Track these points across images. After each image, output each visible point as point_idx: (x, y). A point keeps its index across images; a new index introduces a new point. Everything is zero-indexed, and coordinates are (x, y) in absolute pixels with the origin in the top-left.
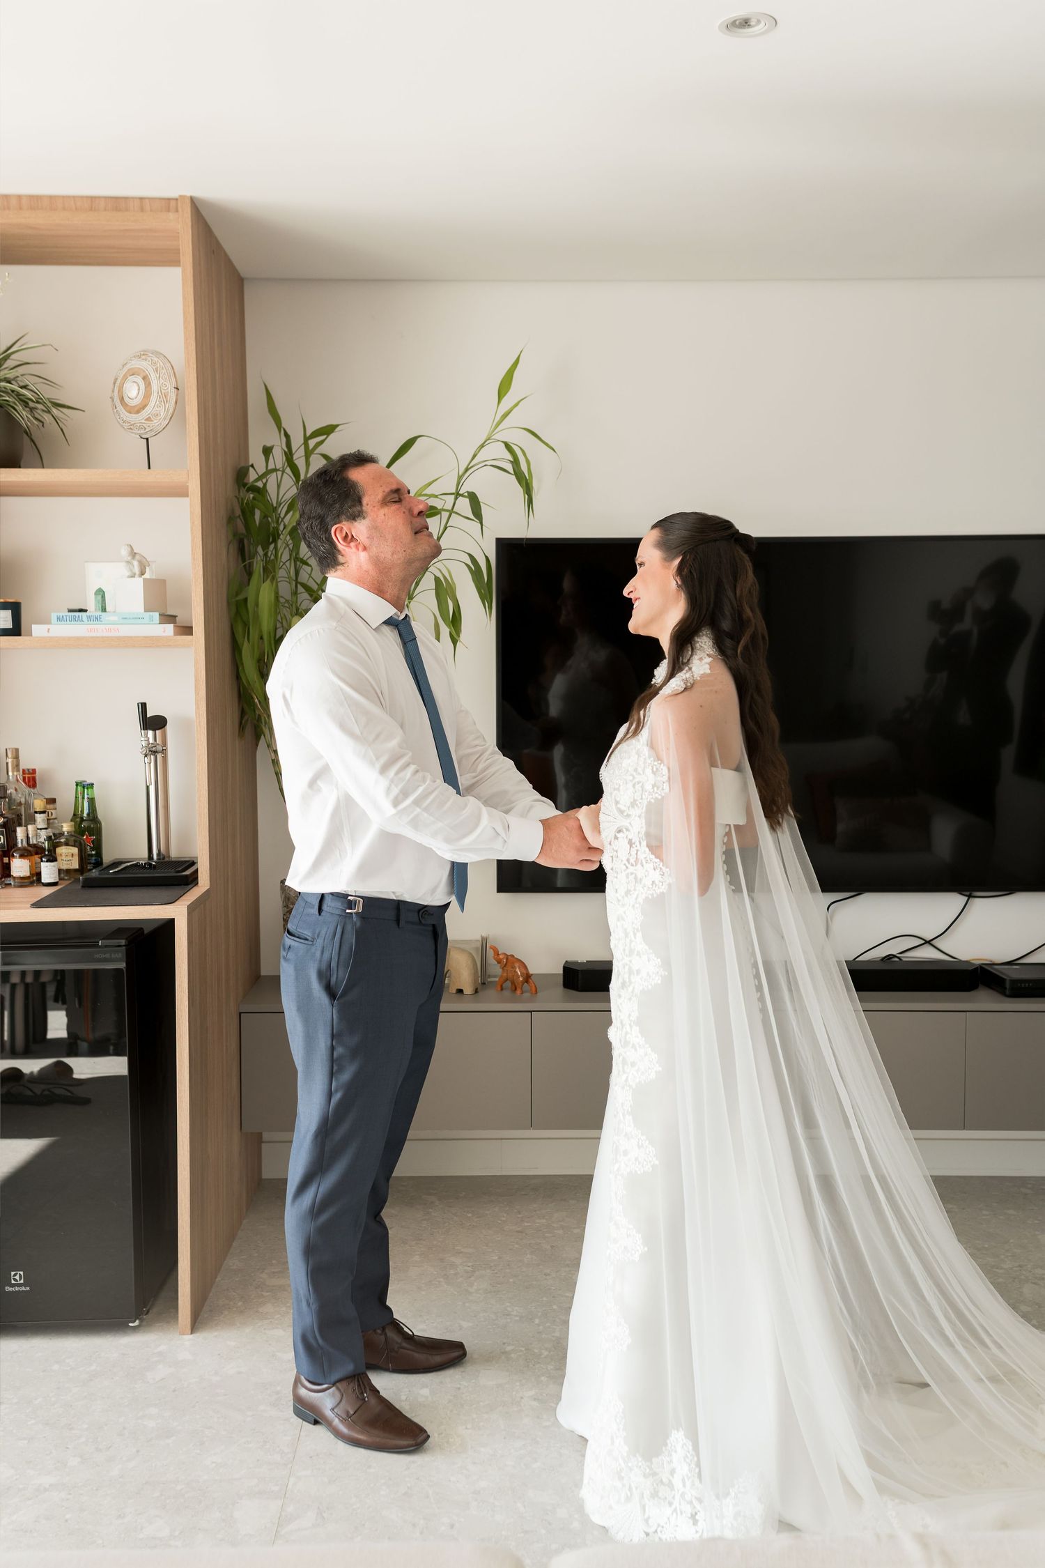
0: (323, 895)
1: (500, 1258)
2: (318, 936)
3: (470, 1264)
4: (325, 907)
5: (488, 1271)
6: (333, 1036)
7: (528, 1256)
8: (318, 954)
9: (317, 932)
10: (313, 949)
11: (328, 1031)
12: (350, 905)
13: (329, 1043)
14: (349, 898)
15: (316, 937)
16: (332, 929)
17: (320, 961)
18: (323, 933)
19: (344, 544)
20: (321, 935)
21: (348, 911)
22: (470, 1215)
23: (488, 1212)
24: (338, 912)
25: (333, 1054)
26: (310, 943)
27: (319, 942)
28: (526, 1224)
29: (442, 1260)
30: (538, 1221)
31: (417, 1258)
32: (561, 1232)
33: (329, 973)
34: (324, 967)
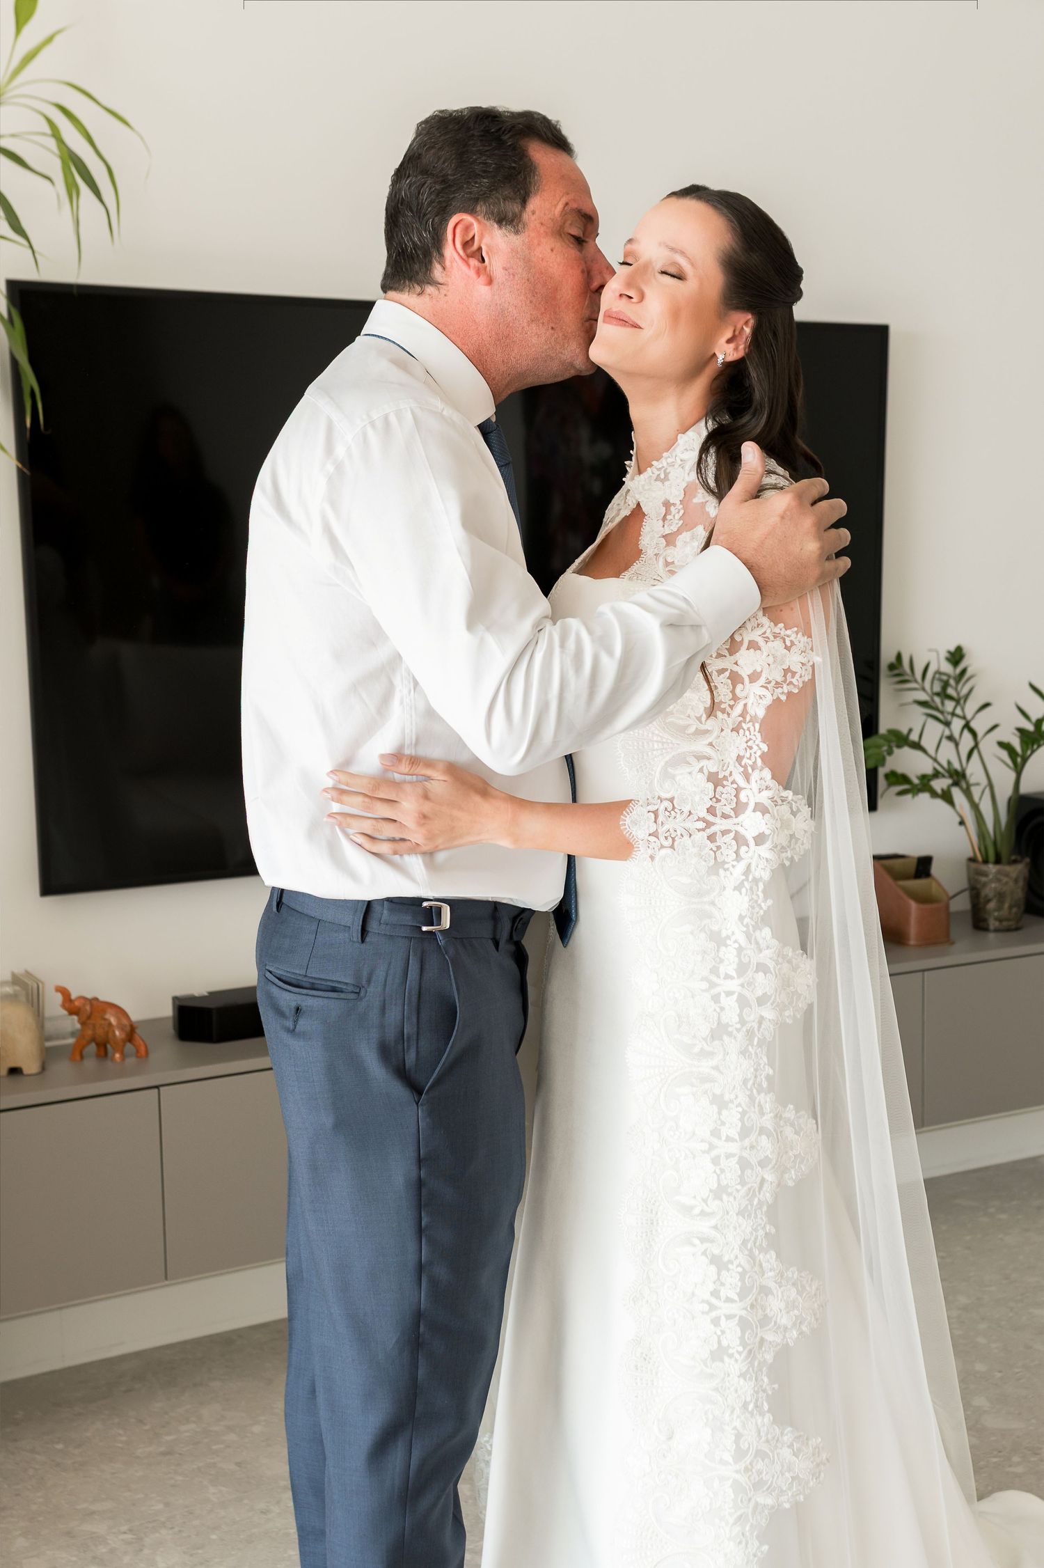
0: (369, 902)
1: (167, 1505)
2: (369, 981)
3: (124, 1528)
4: (373, 926)
5: (164, 1532)
6: (420, 1161)
7: (212, 1490)
8: (374, 1016)
9: (365, 974)
10: (362, 1005)
11: (411, 1153)
12: (431, 915)
13: (414, 1174)
14: (425, 904)
15: (364, 982)
16: (398, 966)
17: (382, 1026)
18: (380, 974)
19: (461, 252)
20: (374, 978)
21: (424, 929)
22: (60, 1446)
23: (88, 1434)
24: (407, 933)
25: (420, 1195)
26: (353, 996)
27: (373, 992)
28: (169, 1438)
29: (69, 1534)
30: (183, 1428)
31: (21, 1542)
32: (232, 1437)
33: (400, 1047)
34: (391, 1034)
